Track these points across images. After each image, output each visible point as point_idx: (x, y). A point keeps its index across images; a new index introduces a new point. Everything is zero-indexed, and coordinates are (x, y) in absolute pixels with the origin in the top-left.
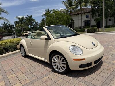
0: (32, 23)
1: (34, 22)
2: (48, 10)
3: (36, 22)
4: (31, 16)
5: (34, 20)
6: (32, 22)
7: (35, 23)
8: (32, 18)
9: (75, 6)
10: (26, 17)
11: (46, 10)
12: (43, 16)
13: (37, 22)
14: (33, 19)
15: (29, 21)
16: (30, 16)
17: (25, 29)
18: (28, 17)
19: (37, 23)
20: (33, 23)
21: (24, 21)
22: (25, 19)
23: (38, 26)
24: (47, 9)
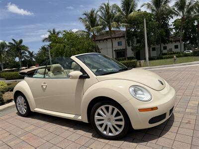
0: (21, 54)
1: (26, 52)
2: (54, 30)
3: (29, 52)
4: (21, 41)
5: (26, 48)
6: (22, 51)
7: (27, 54)
8: (22, 44)
9: (101, 27)
10: (10, 43)
11: (50, 32)
12: (44, 41)
13: (31, 52)
14: (24, 46)
15: (15, 49)
16: (18, 40)
17: (8, 64)
18: (13, 42)
19: (31, 54)
20: (23, 53)
21: (6, 50)
22: (9, 46)
23: (34, 59)
24: (52, 30)
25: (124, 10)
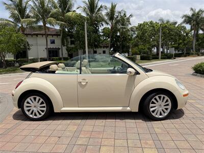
9: (34, 20)
25: (60, 7)
